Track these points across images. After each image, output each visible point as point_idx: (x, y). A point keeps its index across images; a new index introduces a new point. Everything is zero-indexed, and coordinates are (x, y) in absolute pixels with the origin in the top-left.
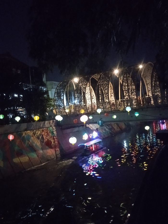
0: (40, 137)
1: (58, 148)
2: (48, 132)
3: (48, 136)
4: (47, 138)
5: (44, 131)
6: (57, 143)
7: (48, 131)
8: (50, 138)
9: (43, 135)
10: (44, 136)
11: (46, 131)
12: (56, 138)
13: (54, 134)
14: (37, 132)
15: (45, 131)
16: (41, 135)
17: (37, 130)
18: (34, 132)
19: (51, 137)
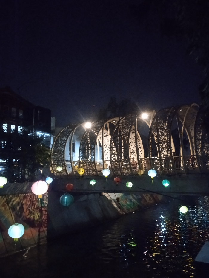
0: (18, 208)
1: (45, 227)
2: (35, 200)
3: (32, 206)
4: (29, 210)
5: (27, 198)
6: (45, 218)
7: (33, 199)
8: (34, 210)
9: (22, 205)
10: (24, 206)
11: (31, 197)
12: (45, 211)
13: (44, 203)
14: (13, 199)
15: (29, 198)
16: (20, 205)
17: (15, 196)
18: (9, 198)
19: (37, 208)
